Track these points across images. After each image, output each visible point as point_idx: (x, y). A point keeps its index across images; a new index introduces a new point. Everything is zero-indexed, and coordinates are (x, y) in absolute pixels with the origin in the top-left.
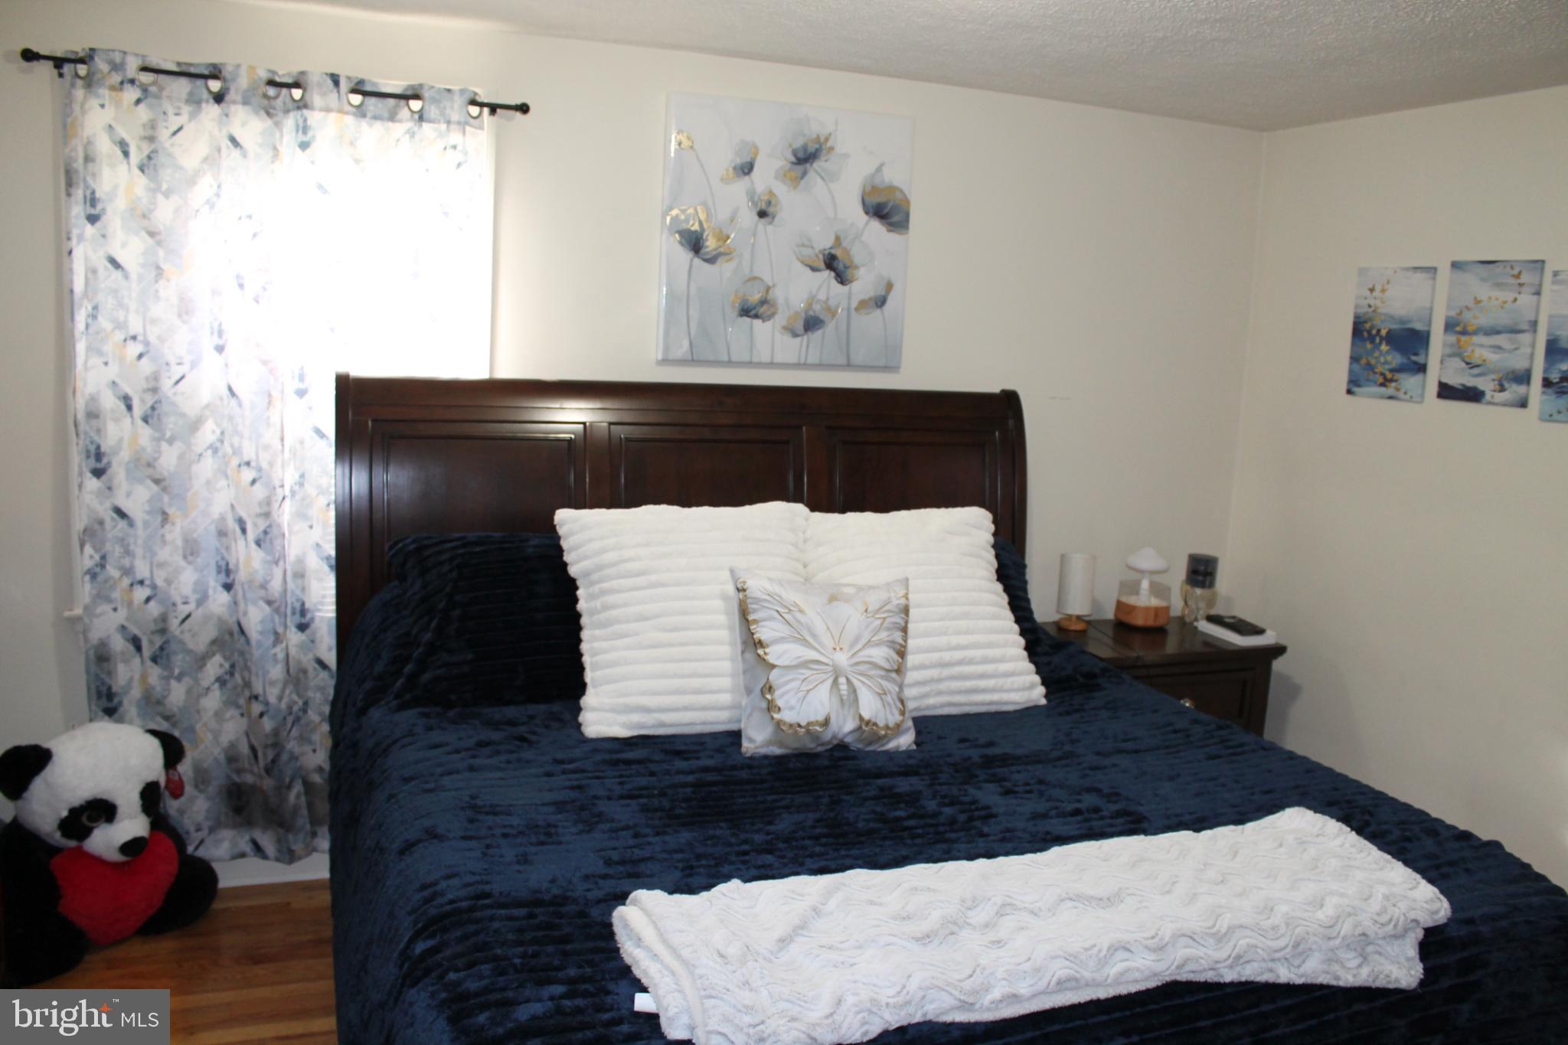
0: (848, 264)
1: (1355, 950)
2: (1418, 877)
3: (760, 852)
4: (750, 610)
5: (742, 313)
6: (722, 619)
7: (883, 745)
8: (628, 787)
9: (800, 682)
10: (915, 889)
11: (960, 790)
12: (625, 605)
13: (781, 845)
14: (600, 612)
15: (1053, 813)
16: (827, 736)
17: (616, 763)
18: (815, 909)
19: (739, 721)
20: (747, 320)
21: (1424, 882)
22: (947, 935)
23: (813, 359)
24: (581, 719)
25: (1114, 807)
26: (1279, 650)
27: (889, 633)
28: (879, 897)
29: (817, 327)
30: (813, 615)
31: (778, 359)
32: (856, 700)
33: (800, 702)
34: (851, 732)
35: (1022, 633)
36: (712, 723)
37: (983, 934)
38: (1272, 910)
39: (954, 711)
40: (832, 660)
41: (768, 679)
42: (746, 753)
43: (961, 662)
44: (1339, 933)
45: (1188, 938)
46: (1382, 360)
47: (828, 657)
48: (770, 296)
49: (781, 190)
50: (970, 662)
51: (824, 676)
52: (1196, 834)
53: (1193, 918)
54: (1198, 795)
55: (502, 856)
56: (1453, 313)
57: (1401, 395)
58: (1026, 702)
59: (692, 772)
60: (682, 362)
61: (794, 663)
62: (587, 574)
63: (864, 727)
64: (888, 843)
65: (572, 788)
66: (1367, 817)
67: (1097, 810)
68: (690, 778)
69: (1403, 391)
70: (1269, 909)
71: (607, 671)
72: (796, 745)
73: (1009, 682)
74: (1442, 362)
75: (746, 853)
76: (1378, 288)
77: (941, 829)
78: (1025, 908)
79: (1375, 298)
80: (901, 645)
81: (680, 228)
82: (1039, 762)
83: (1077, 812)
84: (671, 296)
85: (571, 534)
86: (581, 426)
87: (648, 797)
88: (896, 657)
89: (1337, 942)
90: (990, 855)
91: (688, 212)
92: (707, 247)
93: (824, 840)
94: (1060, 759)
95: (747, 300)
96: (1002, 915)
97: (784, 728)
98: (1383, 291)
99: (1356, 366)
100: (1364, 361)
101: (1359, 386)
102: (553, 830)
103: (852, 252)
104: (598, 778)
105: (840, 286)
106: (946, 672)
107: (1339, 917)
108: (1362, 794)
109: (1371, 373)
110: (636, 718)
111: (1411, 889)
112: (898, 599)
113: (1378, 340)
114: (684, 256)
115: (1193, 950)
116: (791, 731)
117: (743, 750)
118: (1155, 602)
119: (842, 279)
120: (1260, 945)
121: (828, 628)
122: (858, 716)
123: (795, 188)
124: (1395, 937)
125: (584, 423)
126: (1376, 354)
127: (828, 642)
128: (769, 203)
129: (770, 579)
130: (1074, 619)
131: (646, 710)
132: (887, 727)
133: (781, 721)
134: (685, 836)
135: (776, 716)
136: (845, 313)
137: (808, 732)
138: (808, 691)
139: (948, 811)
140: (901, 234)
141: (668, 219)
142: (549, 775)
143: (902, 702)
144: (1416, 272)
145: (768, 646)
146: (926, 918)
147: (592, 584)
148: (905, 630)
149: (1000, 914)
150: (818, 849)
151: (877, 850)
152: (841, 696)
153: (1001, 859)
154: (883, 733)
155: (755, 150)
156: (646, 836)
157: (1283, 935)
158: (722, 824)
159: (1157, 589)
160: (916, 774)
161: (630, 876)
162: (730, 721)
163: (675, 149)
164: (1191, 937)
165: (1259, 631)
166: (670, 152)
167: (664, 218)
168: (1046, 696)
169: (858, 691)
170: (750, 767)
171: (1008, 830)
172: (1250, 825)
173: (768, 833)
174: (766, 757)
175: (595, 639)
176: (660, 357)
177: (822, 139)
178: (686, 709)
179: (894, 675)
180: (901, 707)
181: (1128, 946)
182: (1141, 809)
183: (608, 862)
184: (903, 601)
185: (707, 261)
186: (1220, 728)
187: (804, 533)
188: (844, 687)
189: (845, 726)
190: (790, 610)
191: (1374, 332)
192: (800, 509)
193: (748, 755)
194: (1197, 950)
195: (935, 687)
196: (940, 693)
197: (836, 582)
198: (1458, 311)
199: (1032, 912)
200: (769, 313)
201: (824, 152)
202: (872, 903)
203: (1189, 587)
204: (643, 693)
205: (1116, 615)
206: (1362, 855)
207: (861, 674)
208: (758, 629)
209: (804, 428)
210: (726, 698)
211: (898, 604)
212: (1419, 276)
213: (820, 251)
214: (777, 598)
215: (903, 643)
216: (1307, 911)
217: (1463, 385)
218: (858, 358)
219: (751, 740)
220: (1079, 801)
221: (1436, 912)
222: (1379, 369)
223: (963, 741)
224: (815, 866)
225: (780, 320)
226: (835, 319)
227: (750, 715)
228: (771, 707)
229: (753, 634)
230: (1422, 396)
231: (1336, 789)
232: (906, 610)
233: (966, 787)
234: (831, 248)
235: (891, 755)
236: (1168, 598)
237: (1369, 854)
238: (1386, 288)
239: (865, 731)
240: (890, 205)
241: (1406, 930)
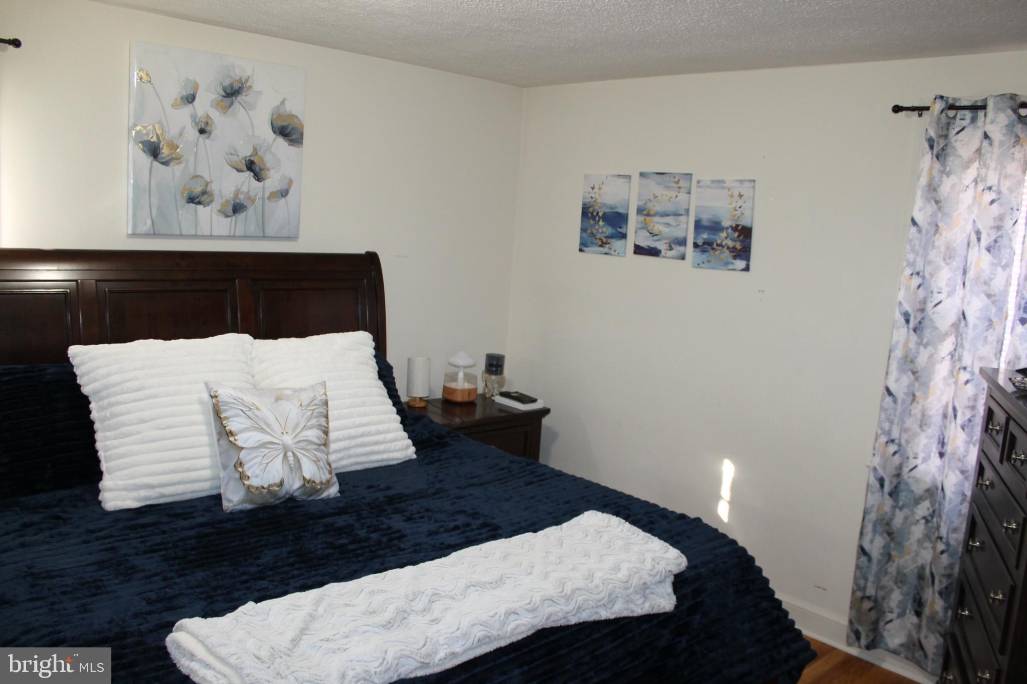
0: (262, 167)
1: (640, 593)
2: (667, 545)
3: (256, 579)
4: (222, 411)
5: (189, 201)
6: (201, 418)
7: (319, 496)
8: (148, 544)
9: (261, 458)
10: (372, 593)
11: (377, 521)
12: (129, 413)
13: (270, 573)
14: (108, 419)
15: (442, 529)
16: (282, 493)
17: (133, 528)
18: (310, 615)
19: (219, 487)
20: (193, 205)
21: (671, 548)
22: (402, 620)
23: (239, 232)
24: (100, 498)
25: (479, 522)
26: (545, 412)
27: (318, 419)
28: (351, 601)
29: (241, 211)
30: (266, 412)
31: (215, 233)
32: (300, 467)
33: (263, 471)
34: (298, 489)
35: (398, 413)
36: (198, 491)
37: (424, 616)
38: (593, 576)
39: (359, 468)
40: (282, 441)
41: (239, 457)
42: (226, 510)
43: (362, 435)
44: (632, 585)
45: (550, 601)
46: (600, 231)
47: (279, 439)
48: (208, 189)
49: (215, 115)
50: (369, 434)
51: (277, 453)
52: (534, 534)
53: (549, 588)
54: (526, 509)
55: (65, 609)
56: (642, 203)
57: (612, 252)
58: (404, 458)
59: (192, 528)
60: (146, 235)
61: (256, 445)
62: (97, 392)
63: (306, 484)
64: (341, 562)
65: (106, 550)
66: (627, 512)
67: (468, 525)
68: (192, 533)
69: (613, 250)
70: (590, 576)
71: (118, 462)
72: (260, 501)
73: (394, 445)
74: (636, 232)
75: (246, 581)
76: (597, 187)
77: (373, 549)
78: (446, 595)
79: (595, 193)
80: (325, 427)
81: (143, 140)
82: (423, 497)
83: (456, 528)
84: (137, 187)
85: (83, 363)
86: (74, 283)
87: (165, 549)
88: (323, 435)
89: (631, 590)
90: (414, 563)
91: (149, 128)
92: (164, 153)
93: (297, 566)
94: (435, 494)
95: (193, 192)
96: (433, 602)
97: (252, 490)
98: (600, 189)
99: (585, 235)
100: (589, 231)
101: (586, 246)
102: (101, 584)
103: (264, 159)
104: (125, 540)
105: (257, 182)
106: (354, 442)
107: (630, 575)
108: (621, 498)
109: (593, 238)
110: (143, 493)
111: (665, 553)
112: (321, 396)
113: (597, 219)
114: (146, 160)
115: (554, 608)
116: (257, 492)
117: (224, 508)
118: (467, 386)
119: (258, 177)
120: (590, 598)
121: (277, 419)
122: (302, 477)
123: (225, 113)
124: (660, 582)
125: (76, 281)
126: (597, 227)
127: (278, 430)
128: (207, 123)
129: (234, 388)
130: (418, 400)
131: (151, 487)
132: (321, 483)
133: (250, 485)
134: (200, 575)
135: (246, 482)
136: (261, 201)
137: (269, 491)
138: (268, 463)
139: (374, 536)
140: (297, 147)
141: (134, 133)
142: (86, 542)
143: (329, 465)
144: (619, 178)
145: (237, 434)
146: (386, 611)
147: (102, 399)
148: (327, 417)
149: (431, 602)
150: (295, 572)
151: (336, 568)
152: (290, 465)
153: (421, 565)
154: (319, 487)
155: (196, 86)
156: (172, 578)
157: (602, 591)
158: (225, 563)
159: (469, 378)
160: (346, 513)
161: (168, 609)
162: (211, 488)
163: (137, 82)
164: (551, 600)
165: (534, 401)
166: (134, 84)
167: (129, 131)
168: (416, 453)
169: (301, 461)
170: (232, 520)
171: (416, 545)
172: (565, 525)
173: (258, 566)
174: (241, 511)
175: (107, 439)
176: (130, 232)
177: (243, 81)
178: (179, 483)
179: (323, 448)
180: (329, 468)
181: (516, 611)
182: (494, 521)
183: (149, 602)
184: (324, 397)
185: (162, 163)
186: (528, 465)
187: (250, 354)
188: (291, 458)
189: (294, 485)
190: (250, 409)
191: (595, 214)
192: (247, 337)
193: (228, 512)
194: (555, 607)
195: (346, 453)
196: (350, 456)
197: (276, 387)
198: (644, 202)
199: (452, 598)
200: (208, 201)
201: (245, 89)
202: (347, 605)
203: (487, 375)
204: (149, 475)
205: (443, 396)
206: (635, 535)
207: (301, 449)
208: (228, 423)
209: (237, 280)
210: (207, 473)
211: (321, 399)
212: (621, 180)
213: (243, 158)
214: (240, 401)
215: (327, 426)
216: (612, 574)
217: (648, 246)
218: (270, 232)
219: (230, 501)
220: (455, 520)
221: (680, 565)
222: (598, 236)
223: (369, 487)
224: (298, 585)
225: (216, 205)
226: (254, 205)
227: (227, 483)
228: (243, 477)
229: (225, 427)
230: (625, 253)
231: (605, 497)
232: (326, 403)
233: (381, 518)
234: (250, 156)
235: (327, 501)
236: (476, 383)
237: (638, 535)
238: (602, 186)
239: (307, 487)
240: (290, 127)
241: (666, 577)
